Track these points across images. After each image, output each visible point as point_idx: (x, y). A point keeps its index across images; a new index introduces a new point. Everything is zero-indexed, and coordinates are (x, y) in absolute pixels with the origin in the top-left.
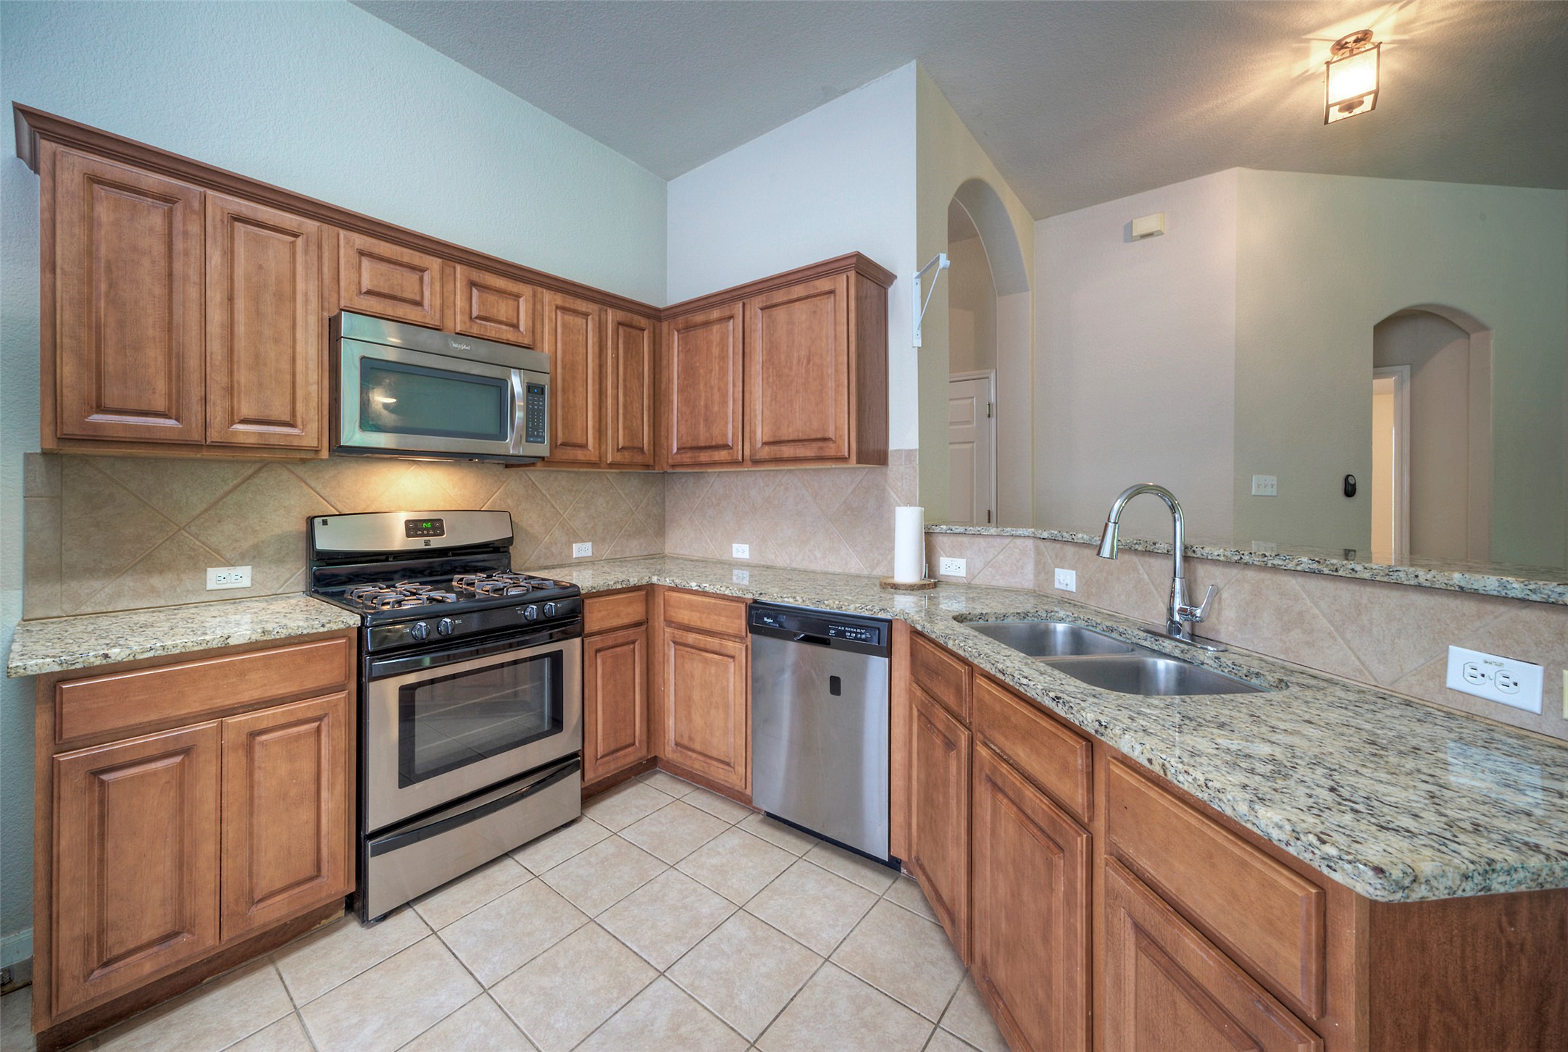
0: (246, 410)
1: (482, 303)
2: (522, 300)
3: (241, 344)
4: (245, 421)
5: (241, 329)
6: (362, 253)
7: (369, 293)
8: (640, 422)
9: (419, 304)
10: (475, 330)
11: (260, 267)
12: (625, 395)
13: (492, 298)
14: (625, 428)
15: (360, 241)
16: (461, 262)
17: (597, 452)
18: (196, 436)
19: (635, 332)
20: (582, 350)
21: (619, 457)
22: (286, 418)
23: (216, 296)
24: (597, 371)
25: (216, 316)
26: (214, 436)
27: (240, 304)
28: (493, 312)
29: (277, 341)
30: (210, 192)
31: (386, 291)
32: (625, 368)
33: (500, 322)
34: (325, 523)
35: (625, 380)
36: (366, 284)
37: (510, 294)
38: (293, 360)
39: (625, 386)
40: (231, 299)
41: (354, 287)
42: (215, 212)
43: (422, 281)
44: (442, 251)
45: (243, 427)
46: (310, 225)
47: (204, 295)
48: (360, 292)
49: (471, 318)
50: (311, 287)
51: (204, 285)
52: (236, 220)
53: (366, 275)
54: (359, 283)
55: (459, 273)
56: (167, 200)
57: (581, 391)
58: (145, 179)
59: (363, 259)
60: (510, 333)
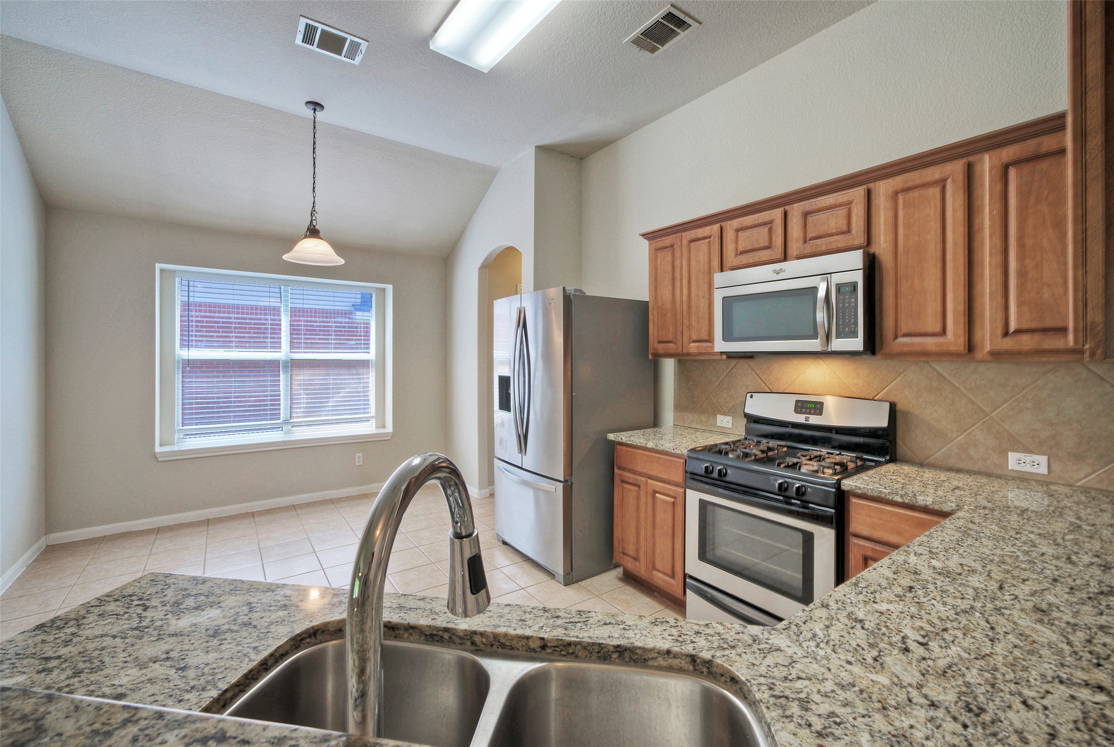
0: (694, 337)
1: (814, 224)
2: (856, 204)
3: (693, 303)
4: (694, 342)
5: (693, 295)
6: (737, 230)
7: (742, 252)
8: (1060, 292)
9: (768, 247)
10: (808, 249)
11: (698, 261)
12: (1021, 258)
13: (822, 216)
14: (1019, 305)
15: (738, 221)
16: (797, 201)
17: (962, 341)
18: (680, 351)
20: (935, 225)
22: (706, 338)
23: (685, 283)
24: (961, 241)
25: (685, 291)
26: (684, 351)
27: (693, 283)
28: (827, 227)
29: (703, 295)
30: (684, 234)
31: (749, 248)
32: (1022, 221)
33: (832, 234)
34: (752, 397)
36: (741, 248)
37: (841, 205)
39: (1021, 246)
40: (689, 282)
42: (685, 242)
43: (770, 230)
44: (783, 201)
45: (693, 344)
46: (716, 228)
47: (681, 284)
48: (737, 255)
49: (805, 242)
50: (716, 262)
51: (681, 279)
52: (691, 242)
53: (740, 243)
54: (737, 250)
55: (796, 210)
56: (672, 246)
57: (933, 273)
58: (667, 241)
59: (740, 233)
60: (840, 241)
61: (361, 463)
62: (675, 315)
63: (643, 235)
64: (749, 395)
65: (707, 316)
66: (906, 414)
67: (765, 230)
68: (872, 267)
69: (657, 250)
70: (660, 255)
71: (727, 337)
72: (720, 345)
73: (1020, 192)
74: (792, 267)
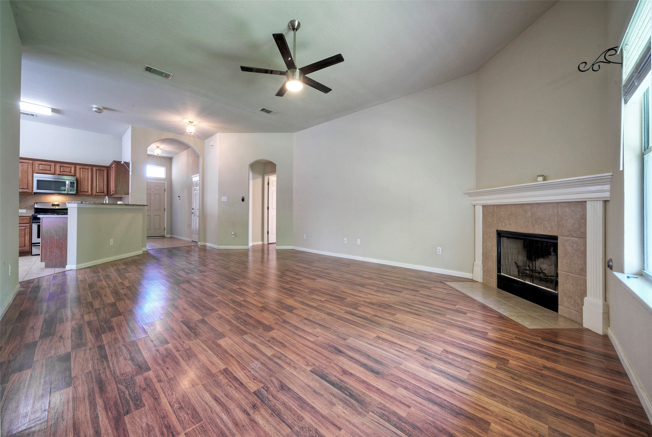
1: (63, 169)
2: (72, 168)
6: (39, 164)
8: (103, 188)
9: (50, 170)
10: (61, 174)
11: (23, 168)
12: (99, 182)
13: (65, 168)
14: (98, 189)
15: (39, 162)
16: (58, 163)
17: (91, 193)
19: (101, 171)
20: (87, 176)
21: (97, 194)
24: (91, 178)
28: (65, 170)
29: (25, 178)
31: (43, 169)
32: (99, 178)
33: (67, 172)
34: (37, 204)
35: (98, 180)
36: (40, 169)
37: (69, 167)
38: (28, 180)
41: (38, 170)
43: (50, 167)
44: (54, 162)
46: (31, 162)
49: (60, 172)
50: (30, 170)
53: (39, 167)
55: (58, 165)
57: (87, 182)
59: (40, 165)
60: (69, 174)
65: (27, 183)
67: (48, 166)
68: (77, 179)
72: (35, 190)
73: (99, 175)
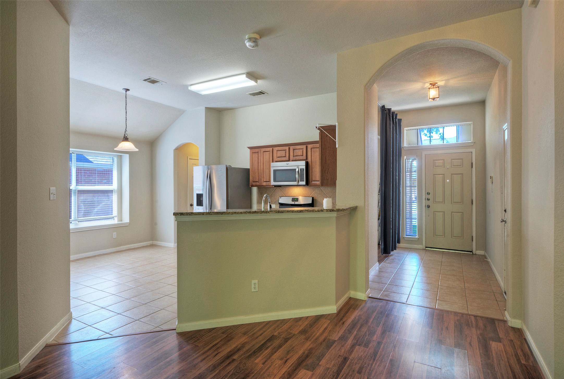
0: (265, 181)
1: (296, 153)
2: (304, 149)
3: (264, 170)
4: (265, 182)
5: (264, 168)
7: (278, 157)
9: (285, 157)
10: (294, 159)
11: (266, 158)
13: (297, 151)
15: (277, 148)
16: (292, 146)
18: (260, 185)
22: (268, 181)
23: (262, 164)
25: (262, 167)
26: (262, 185)
27: (264, 164)
28: (298, 154)
29: (267, 169)
30: (262, 149)
31: (280, 156)
33: (299, 156)
37: (301, 149)
38: (269, 171)
40: (263, 164)
42: (262, 152)
43: (285, 152)
44: (289, 145)
45: (264, 183)
46: (271, 149)
47: (261, 164)
48: (277, 158)
49: (294, 157)
50: (271, 159)
51: (261, 163)
52: (264, 152)
53: (278, 154)
54: (277, 156)
55: (292, 148)
56: (258, 152)
58: (257, 150)
59: (278, 152)
60: (301, 158)
61: (116, 237)
62: (259, 173)
63: (249, 148)
64: (280, 197)
65: (269, 175)
66: (316, 200)
67: (284, 152)
68: (307, 165)
69: (253, 153)
70: (254, 155)
71: (275, 181)
72: (273, 183)
74: (291, 163)
